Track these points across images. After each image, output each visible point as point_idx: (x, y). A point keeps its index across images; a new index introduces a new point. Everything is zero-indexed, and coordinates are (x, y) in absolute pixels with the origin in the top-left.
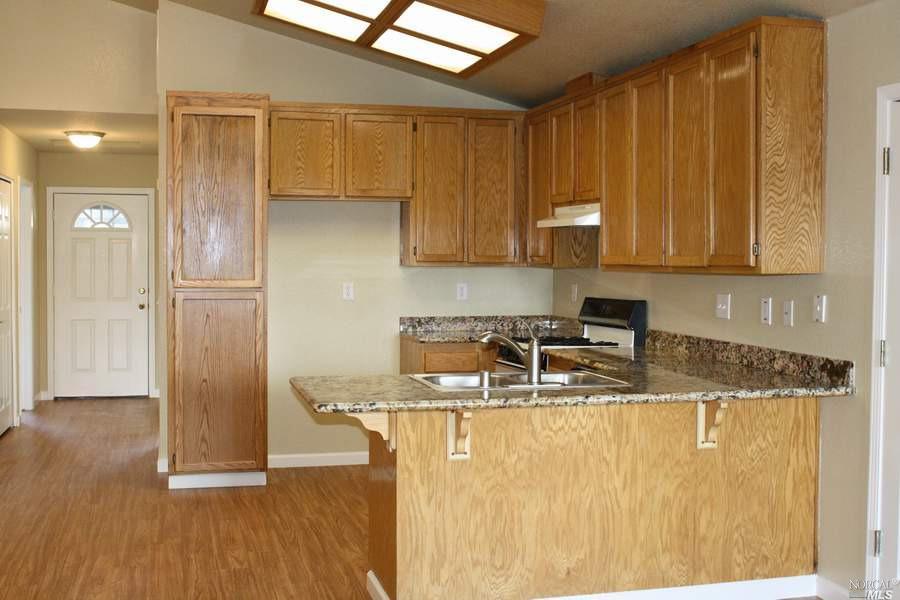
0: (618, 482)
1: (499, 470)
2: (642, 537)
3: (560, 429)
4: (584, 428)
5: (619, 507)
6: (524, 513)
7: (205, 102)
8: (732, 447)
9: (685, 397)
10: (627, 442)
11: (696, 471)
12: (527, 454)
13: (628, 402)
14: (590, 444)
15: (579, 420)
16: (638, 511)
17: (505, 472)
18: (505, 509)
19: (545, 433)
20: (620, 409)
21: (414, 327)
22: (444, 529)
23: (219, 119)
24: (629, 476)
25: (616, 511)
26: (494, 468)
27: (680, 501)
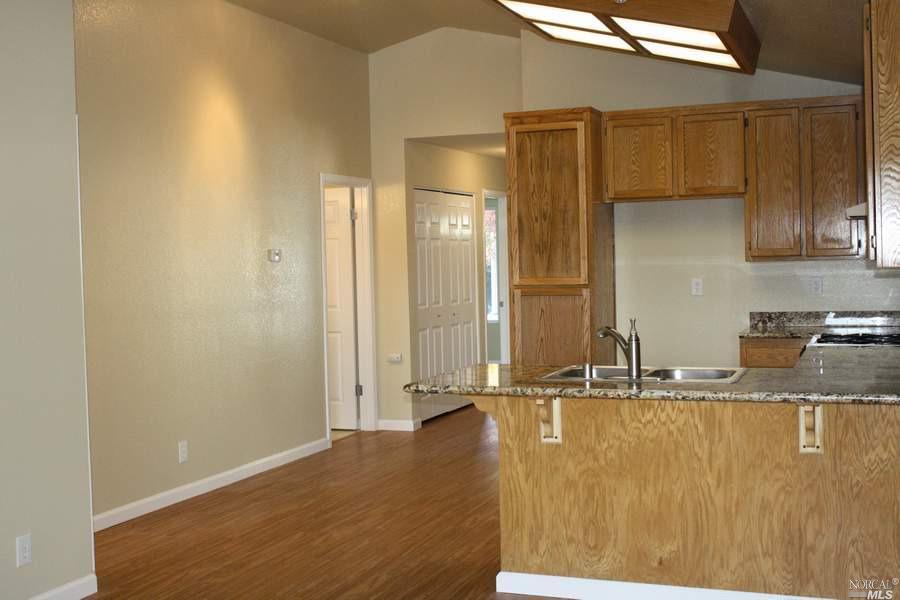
0: (711, 480)
1: (590, 455)
2: (739, 538)
3: (649, 422)
4: (673, 423)
5: (712, 503)
6: (615, 498)
7: (535, 120)
8: (845, 455)
9: (746, 397)
10: (720, 440)
11: (800, 476)
12: (617, 443)
13: (683, 398)
14: (681, 439)
15: (668, 415)
16: (733, 510)
17: (596, 459)
18: (597, 492)
19: (634, 424)
20: (711, 405)
21: (764, 322)
22: (541, 503)
23: (547, 134)
24: (723, 474)
25: (711, 509)
26: (586, 454)
27: (782, 507)
